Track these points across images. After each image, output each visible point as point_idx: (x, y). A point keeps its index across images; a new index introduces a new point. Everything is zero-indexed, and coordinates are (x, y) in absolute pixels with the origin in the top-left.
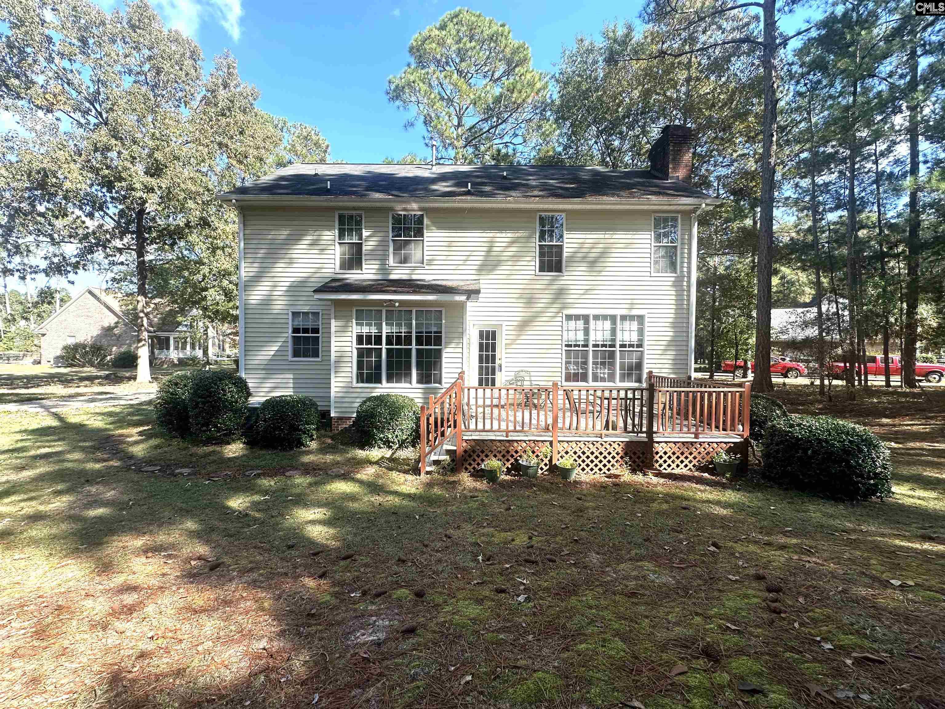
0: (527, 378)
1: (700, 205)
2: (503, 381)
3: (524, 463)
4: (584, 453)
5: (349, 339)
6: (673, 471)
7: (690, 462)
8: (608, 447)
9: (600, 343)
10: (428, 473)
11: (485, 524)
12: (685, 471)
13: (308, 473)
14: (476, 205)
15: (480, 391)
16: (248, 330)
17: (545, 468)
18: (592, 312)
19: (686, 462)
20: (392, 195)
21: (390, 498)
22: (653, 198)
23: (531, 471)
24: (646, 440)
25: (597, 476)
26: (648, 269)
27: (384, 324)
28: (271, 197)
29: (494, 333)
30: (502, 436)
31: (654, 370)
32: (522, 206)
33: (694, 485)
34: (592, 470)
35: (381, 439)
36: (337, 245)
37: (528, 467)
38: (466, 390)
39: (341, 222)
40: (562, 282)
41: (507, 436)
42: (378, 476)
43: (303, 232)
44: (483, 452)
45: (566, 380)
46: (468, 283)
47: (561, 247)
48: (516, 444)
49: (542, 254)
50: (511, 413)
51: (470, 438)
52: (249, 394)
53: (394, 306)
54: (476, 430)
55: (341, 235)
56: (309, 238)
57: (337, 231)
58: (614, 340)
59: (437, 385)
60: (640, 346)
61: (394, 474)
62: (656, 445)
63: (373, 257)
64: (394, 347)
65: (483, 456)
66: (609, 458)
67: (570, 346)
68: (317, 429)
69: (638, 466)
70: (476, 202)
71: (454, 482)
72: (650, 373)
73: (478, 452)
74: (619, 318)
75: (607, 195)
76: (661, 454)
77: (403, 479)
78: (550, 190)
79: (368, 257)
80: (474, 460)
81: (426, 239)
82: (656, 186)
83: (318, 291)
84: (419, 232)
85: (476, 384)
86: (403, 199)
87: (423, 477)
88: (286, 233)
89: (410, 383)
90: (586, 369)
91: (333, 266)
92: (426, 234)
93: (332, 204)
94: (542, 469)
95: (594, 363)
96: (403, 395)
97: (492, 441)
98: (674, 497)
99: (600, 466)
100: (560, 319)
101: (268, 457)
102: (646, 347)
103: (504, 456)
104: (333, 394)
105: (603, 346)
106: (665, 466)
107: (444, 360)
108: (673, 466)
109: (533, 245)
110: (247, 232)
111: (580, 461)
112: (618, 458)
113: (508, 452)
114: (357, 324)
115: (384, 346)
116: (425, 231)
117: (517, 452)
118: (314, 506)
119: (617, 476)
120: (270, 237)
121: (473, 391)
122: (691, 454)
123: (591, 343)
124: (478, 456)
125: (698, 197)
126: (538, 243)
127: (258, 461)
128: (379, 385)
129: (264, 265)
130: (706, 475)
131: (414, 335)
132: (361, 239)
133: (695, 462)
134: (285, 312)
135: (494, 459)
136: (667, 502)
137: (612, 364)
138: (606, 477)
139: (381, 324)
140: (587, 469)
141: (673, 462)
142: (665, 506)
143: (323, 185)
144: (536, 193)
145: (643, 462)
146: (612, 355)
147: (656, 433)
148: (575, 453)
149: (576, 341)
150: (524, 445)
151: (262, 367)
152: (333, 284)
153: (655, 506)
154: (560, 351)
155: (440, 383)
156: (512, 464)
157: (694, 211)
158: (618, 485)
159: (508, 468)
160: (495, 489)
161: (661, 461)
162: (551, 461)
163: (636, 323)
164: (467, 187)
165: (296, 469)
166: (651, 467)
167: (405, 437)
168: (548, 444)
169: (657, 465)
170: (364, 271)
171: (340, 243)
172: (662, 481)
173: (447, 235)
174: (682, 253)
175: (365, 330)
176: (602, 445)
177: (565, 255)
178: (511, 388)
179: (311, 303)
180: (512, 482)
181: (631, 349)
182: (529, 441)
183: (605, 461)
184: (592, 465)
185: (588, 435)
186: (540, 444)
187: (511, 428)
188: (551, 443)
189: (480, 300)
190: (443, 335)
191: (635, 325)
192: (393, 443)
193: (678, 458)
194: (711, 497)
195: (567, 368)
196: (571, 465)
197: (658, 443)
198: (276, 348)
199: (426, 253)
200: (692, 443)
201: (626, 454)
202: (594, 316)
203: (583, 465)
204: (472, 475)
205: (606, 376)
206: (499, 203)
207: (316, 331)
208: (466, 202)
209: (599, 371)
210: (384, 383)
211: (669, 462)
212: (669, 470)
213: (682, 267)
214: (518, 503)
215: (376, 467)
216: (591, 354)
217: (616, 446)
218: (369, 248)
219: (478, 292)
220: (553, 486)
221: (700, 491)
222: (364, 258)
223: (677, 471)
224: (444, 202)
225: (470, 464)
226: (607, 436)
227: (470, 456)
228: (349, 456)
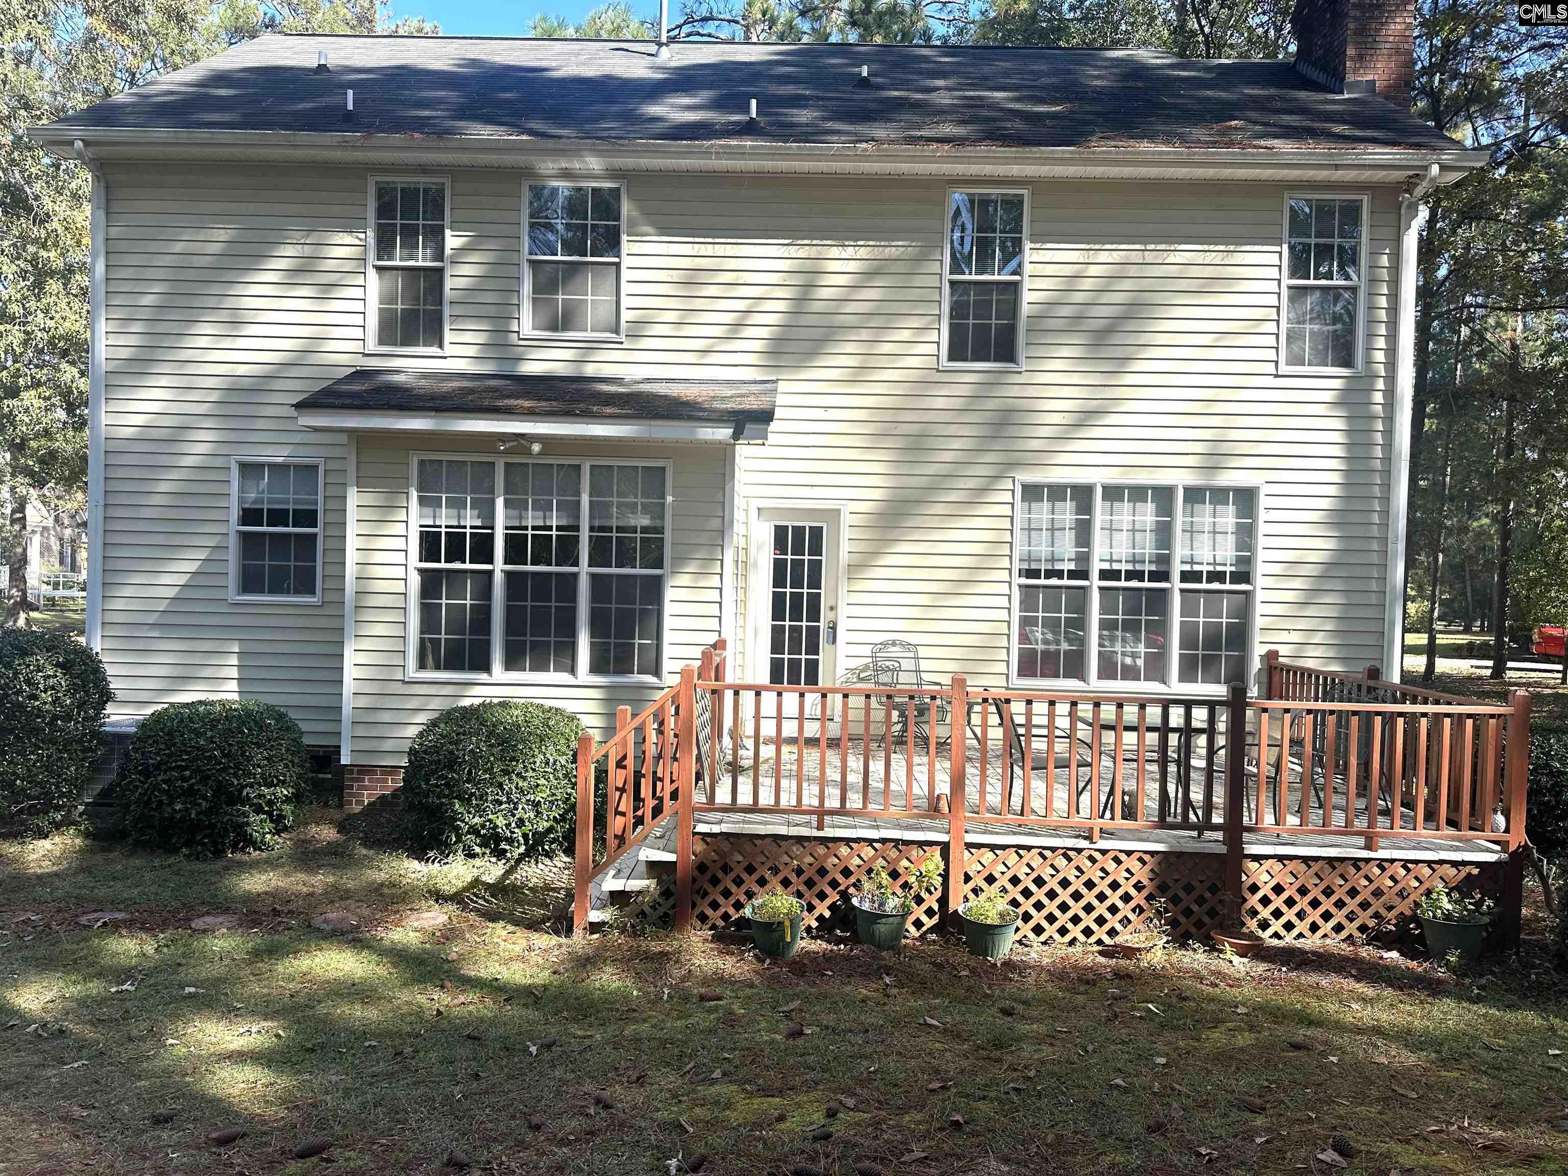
0: (907, 664)
1: (1426, 168)
2: (840, 671)
3: (866, 906)
4: (1039, 881)
5: (400, 543)
6: (1300, 944)
7: (1351, 918)
8: (1111, 866)
9: (1124, 567)
10: (594, 927)
11: (717, 1074)
12: (1334, 944)
13: (256, 923)
14: (768, 165)
15: (768, 699)
16: (112, 512)
17: (928, 923)
18: (1098, 477)
19: (1339, 916)
20: (530, 132)
21: (471, 996)
22: (1285, 147)
23: (882, 929)
24: (1223, 849)
25: (1078, 949)
26: (1272, 355)
27: (500, 502)
28: (183, 134)
29: (817, 533)
30: (808, 824)
31: (1283, 650)
32: (905, 167)
33: (1349, 984)
34: (1063, 931)
35: (474, 830)
36: (372, 274)
37: (874, 918)
38: (729, 695)
39: (384, 211)
40: (1015, 391)
41: (820, 827)
42: (449, 934)
43: (272, 236)
44: (750, 870)
45: (1022, 673)
46: (744, 389)
47: (1014, 287)
48: (844, 851)
49: (958, 311)
50: (855, 763)
51: (716, 829)
52: (106, 696)
53: (529, 452)
54: (733, 808)
55: (384, 247)
56: (290, 251)
57: (371, 234)
58: (1164, 560)
59: (649, 679)
60: (1243, 576)
61: (500, 931)
62: (1253, 866)
63: (471, 309)
64: (530, 568)
65: (750, 882)
66: (1114, 898)
67: (1034, 574)
68: (296, 799)
69: (1199, 924)
70: (773, 156)
71: (664, 954)
72: (1271, 656)
73: (739, 870)
74: (1099, 492)
75: (1151, 137)
76: (1265, 890)
77: (523, 943)
78: (987, 120)
79: (460, 310)
80: (727, 894)
81: (626, 261)
82: (1303, 110)
83: (307, 405)
84: (612, 243)
85: (764, 677)
86: (561, 144)
87: (579, 939)
88: (223, 235)
89: (573, 671)
90: (1082, 642)
91: (358, 333)
92: (627, 245)
93: (359, 155)
94: (918, 924)
95: (1104, 625)
96: (548, 703)
97: (776, 838)
98: (1278, 1014)
99: (1088, 921)
100: (1007, 497)
101: (148, 876)
102: (1260, 581)
103: (810, 884)
104: (348, 702)
105: (1136, 575)
106: (1277, 926)
107: (669, 608)
108: (1302, 926)
109: (934, 281)
110: (114, 232)
111: (1027, 905)
112: (1138, 898)
113: (823, 872)
114: (422, 501)
115: (499, 566)
116: (624, 238)
117: (847, 872)
118: (253, 1013)
119: (1129, 952)
120: (179, 247)
121: (748, 697)
122: (1353, 893)
123: (1096, 566)
124: (739, 882)
125: (1418, 146)
126: (947, 276)
127: (119, 885)
128: (483, 677)
129: (162, 328)
130: (1393, 955)
131: (584, 535)
132: (439, 255)
133: (1365, 917)
134: (219, 462)
135: (779, 889)
136: (1252, 1028)
137: (1160, 629)
138: (1101, 953)
139: (492, 503)
140: (1051, 930)
141: (1301, 915)
142: (1244, 1039)
143: (334, 100)
144: (948, 129)
145: (1212, 913)
146: (1159, 599)
147: (1249, 830)
148: (1015, 881)
149: (1053, 560)
150: (868, 852)
151: (152, 619)
152: (356, 387)
153: (1217, 1037)
154: (1004, 589)
155: (657, 673)
156: (832, 907)
157: (1409, 185)
158: (1128, 976)
159: (820, 918)
160: (774, 978)
161: (1265, 913)
162: (943, 901)
163: (1231, 509)
164: (747, 111)
165: (226, 911)
166: (1234, 928)
167: (543, 825)
168: (937, 851)
169: (1252, 924)
170: (449, 350)
171: (379, 269)
172: (1261, 968)
173: (687, 249)
174: (1372, 308)
175: (445, 519)
176: (1092, 859)
177: (1025, 309)
178: (858, 692)
179: (297, 438)
180: (828, 958)
181: (1215, 586)
182: (884, 841)
183: (1101, 909)
184: (1063, 919)
185: (1055, 831)
186: (915, 852)
187: (833, 802)
188: (945, 848)
189: (772, 438)
190: (668, 536)
191: (1228, 517)
192: (510, 841)
193: (1315, 904)
194: (1385, 1017)
195: (1024, 638)
196: (1002, 915)
197: (1257, 858)
198: (193, 567)
199: (625, 302)
200: (1356, 862)
201: (1162, 888)
202: (1105, 488)
203: (1038, 918)
204: (717, 939)
205: (1140, 662)
206: (835, 157)
207: (308, 517)
208: (741, 153)
209: (1118, 648)
210: (498, 671)
211: (1290, 915)
212: (1289, 939)
213: (1369, 349)
214: (829, 1019)
215: (451, 908)
216: (1095, 597)
217: (1135, 866)
218: (461, 283)
219: (765, 416)
220: (943, 977)
221: (1364, 1000)
222: (447, 312)
223: (1312, 942)
224: (678, 154)
225: (715, 906)
226: (1105, 833)
227: (715, 881)
228: (380, 876)
